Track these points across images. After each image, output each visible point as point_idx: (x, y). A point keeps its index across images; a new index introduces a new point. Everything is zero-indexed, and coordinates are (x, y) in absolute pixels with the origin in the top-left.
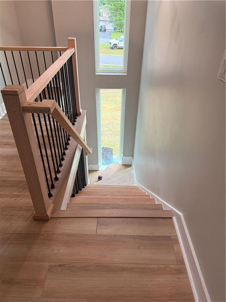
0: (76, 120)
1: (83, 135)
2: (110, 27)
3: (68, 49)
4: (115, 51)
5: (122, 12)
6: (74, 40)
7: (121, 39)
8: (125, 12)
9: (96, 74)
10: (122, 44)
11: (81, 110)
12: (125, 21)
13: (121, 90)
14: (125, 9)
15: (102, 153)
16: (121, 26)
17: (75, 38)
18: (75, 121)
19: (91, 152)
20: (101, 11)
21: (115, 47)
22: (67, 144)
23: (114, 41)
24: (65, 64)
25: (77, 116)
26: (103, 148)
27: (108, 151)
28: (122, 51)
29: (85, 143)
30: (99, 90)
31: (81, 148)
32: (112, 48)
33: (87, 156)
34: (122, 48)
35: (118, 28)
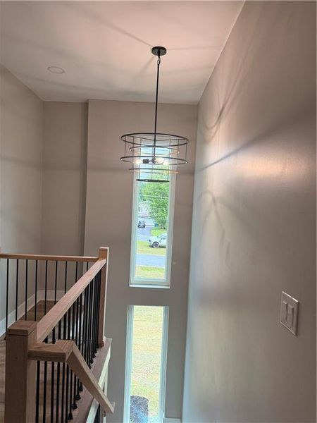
0: (96, 354)
1: (102, 382)
2: (150, 223)
3: (98, 259)
4: (156, 250)
5: (164, 209)
6: (106, 250)
7: (163, 237)
8: (168, 209)
9: (130, 286)
10: (164, 243)
11: (104, 339)
12: (168, 218)
13: (162, 307)
14: (169, 206)
15: (131, 408)
16: (163, 222)
17: (108, 248)
18: (94, 357)
19: (113, 410)
20: (141, 206)
21: (155, 245)
22: (77, 398)
23: (154, 239)
24: (92, 282)
25: (98, 348)
26: (132, 397)
27: (140, 403)
28: (164, 250)
29: (104, 395)
30: (132, 308)
31: (98, 403)
32: (152, 247)
33: (105, 418)
34: (165, 247)
35: (160, 224)
